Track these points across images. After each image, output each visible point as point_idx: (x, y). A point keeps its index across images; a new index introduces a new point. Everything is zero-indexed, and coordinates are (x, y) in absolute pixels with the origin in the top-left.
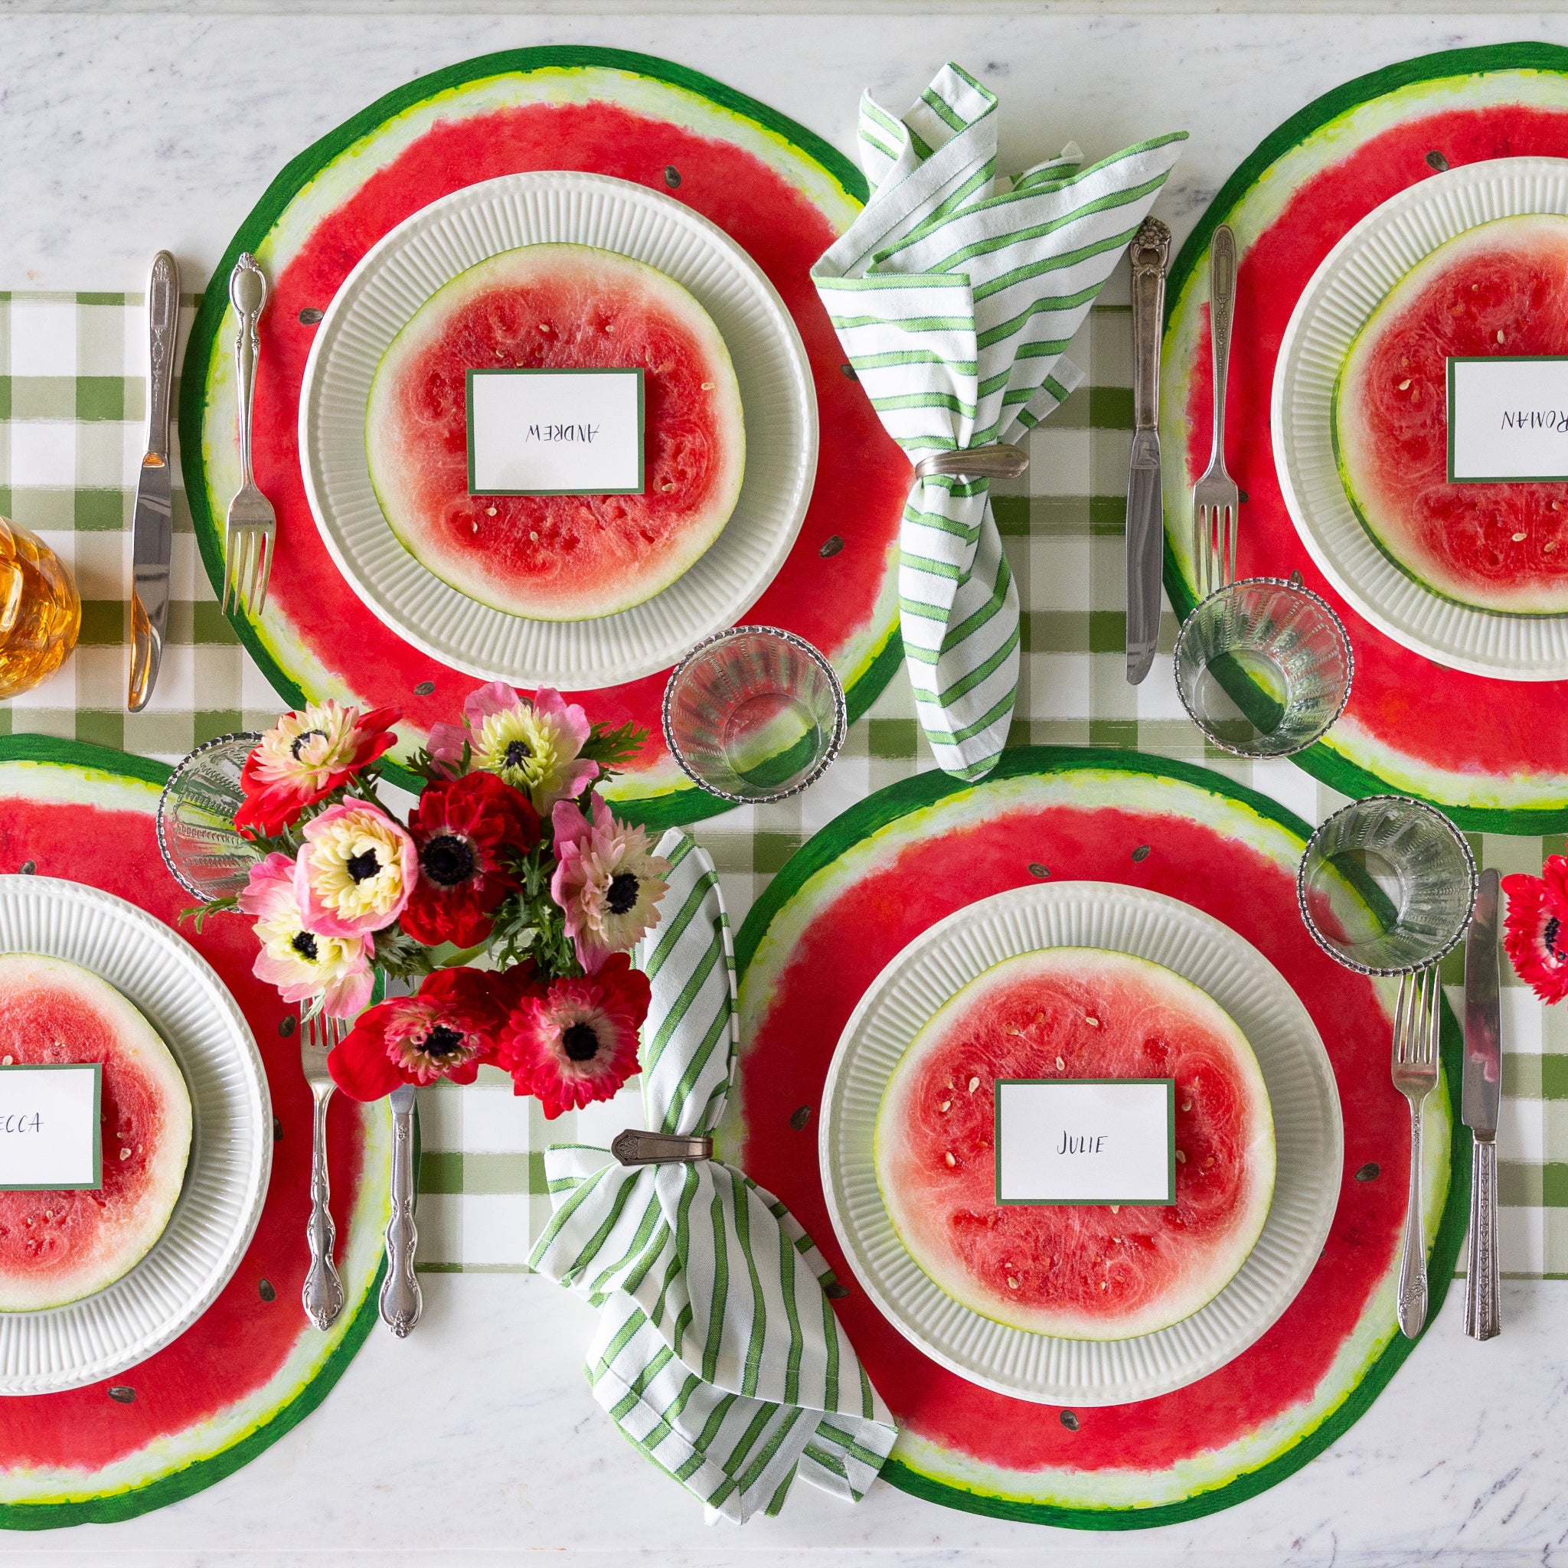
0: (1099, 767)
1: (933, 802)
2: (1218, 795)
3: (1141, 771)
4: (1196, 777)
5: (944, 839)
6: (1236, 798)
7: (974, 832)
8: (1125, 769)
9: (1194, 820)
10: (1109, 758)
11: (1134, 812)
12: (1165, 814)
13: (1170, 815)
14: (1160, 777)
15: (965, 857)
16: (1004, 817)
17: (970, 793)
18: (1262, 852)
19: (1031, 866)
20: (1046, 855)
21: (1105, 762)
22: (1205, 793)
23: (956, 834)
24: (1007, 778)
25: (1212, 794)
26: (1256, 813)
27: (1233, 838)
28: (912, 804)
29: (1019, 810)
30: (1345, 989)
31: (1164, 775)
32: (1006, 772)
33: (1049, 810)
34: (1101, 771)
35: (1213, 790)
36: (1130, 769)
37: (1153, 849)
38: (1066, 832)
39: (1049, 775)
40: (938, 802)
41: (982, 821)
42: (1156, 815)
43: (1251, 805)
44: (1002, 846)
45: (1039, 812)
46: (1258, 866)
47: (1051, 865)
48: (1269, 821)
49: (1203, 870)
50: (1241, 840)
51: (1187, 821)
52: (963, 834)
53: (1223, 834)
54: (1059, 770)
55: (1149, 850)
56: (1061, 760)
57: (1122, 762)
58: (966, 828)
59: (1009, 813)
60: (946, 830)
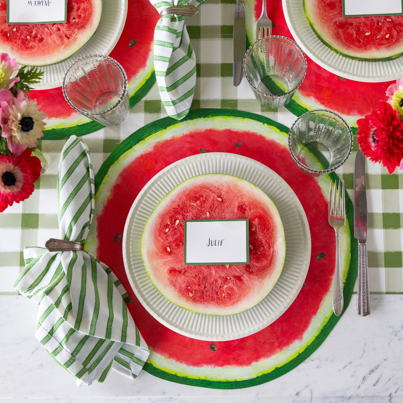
0: (224, 115)
1: (166, 128)
2: (266, 124)
3: (239, 116)
4: (257, 118)
5: (170, 140)
6: (272, 125)
7: (180, 138)
8: (233, 116)
9: (257, 133)
10: (228, 112)
11: (236, 130)
12: (247, 131)
13: (249, 131)
15: (177, 146)
16: (191, 133)
17: (179, 125)
18: (281, 144)
19: (201, 150)
20: (206, 145)
21: (226, 114)
22: (261, 124)
23: (174, 139)
24: (192, 119)
25: (264, 124)
26: (279, 130)
27: (271, 139)
28: (159, 129)
29: (196, 130)
30: (311, 191)
31: (247, 118)
32: (192, 117)
33: (207, 130)
34: (225, 117)
35: (264, 122)
36: (235, 116)
37: (243, 143)
38: (213, 137)
39: (207, 118)
40: (168, 128)
41: (183, 134)
42: (244, 131)
43: (277, 128)
44: (190, 143)
45: (203, 131)
46: (280, 148)
47: (207, 149)
48: (284, 133)
49: (260, 150)
50: (274, 139)
51: (255, 133)
52: (177, 139)
53: (267, 138)
54: (210, 116)
55: (242, 143)
56: (211, 113)
57: (232, 113)
58: (178, 136)
59: (193, 131)
60: (171, 137)
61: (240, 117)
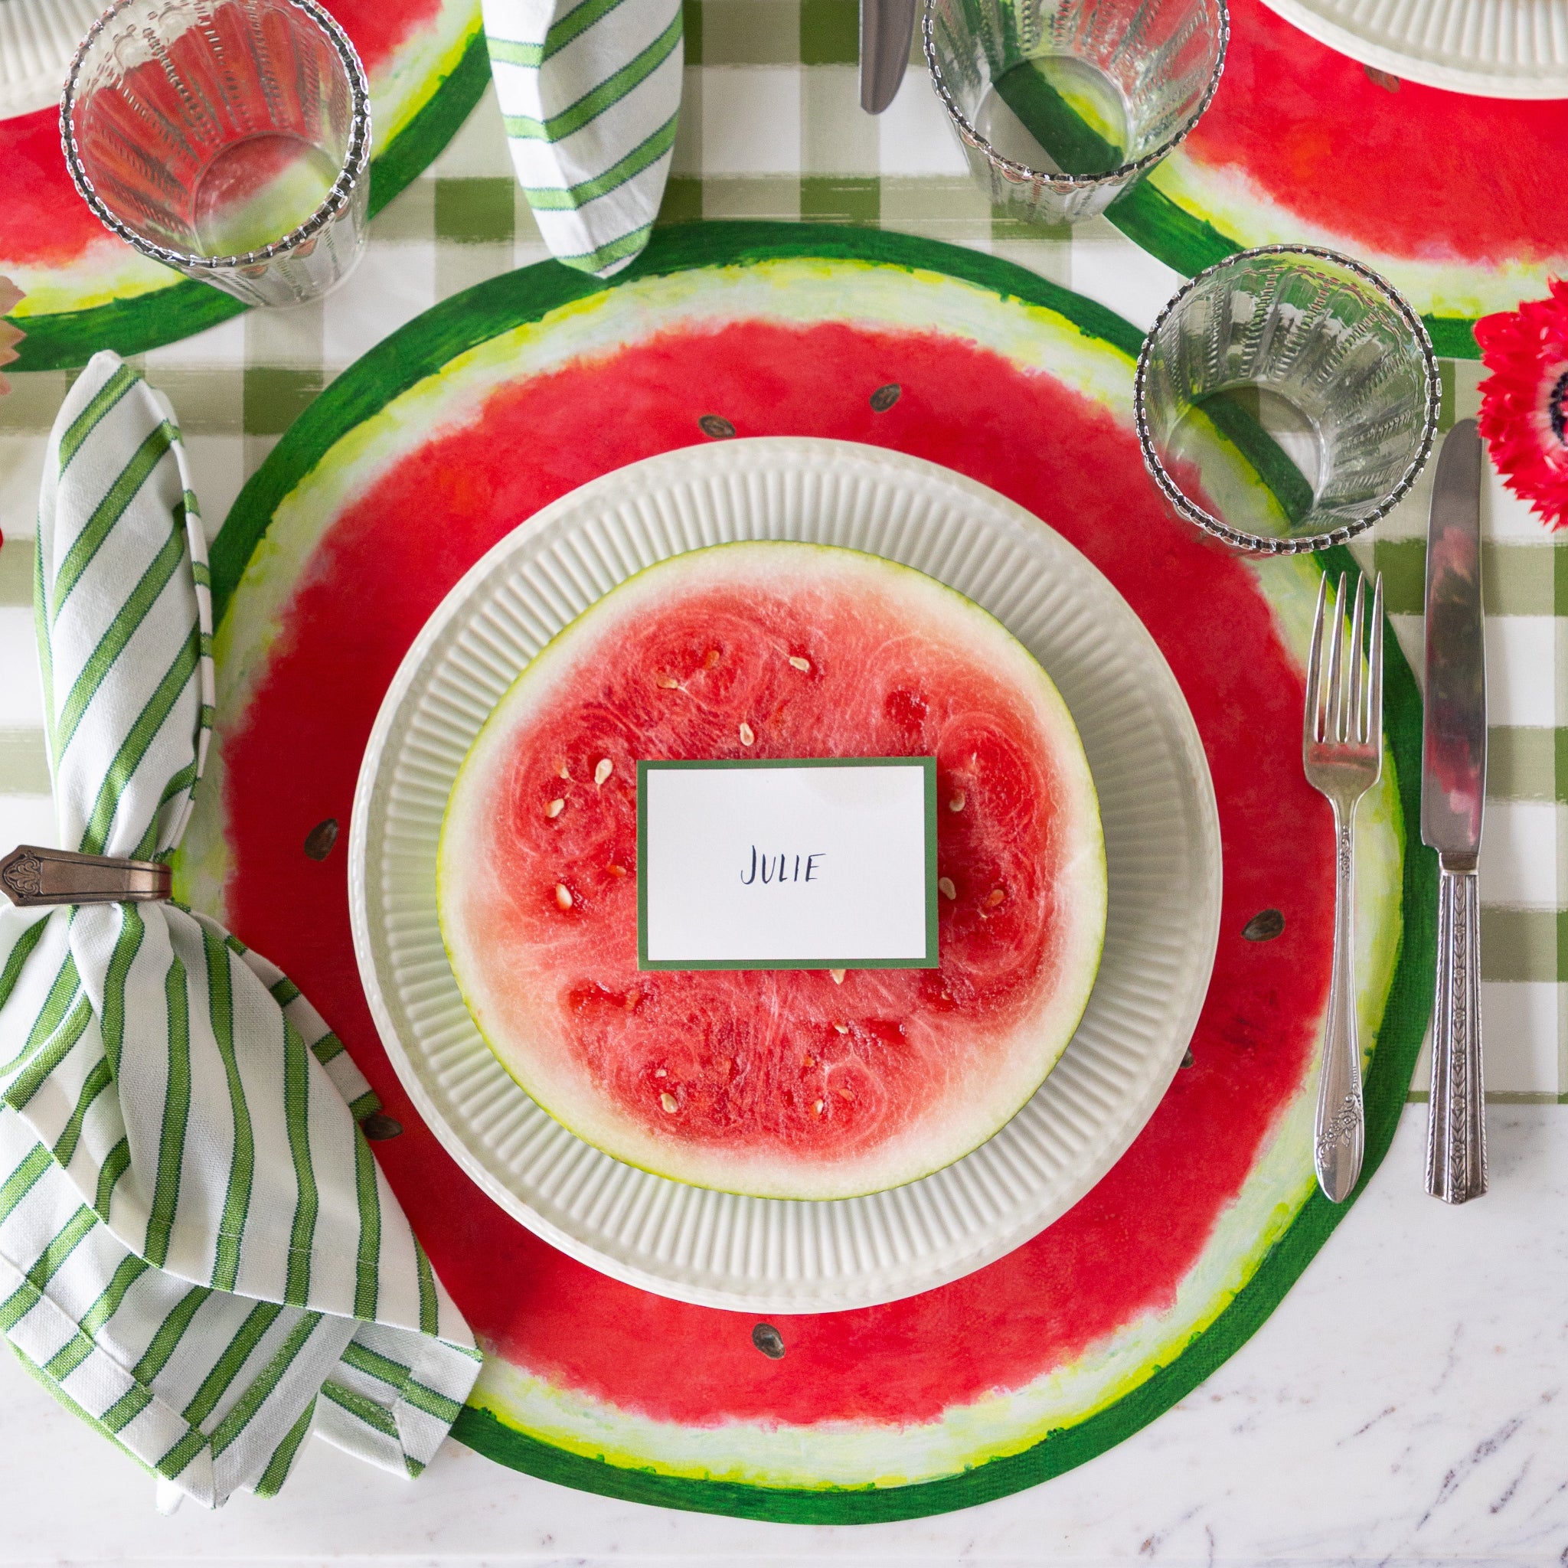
0: (816, 254)
1: (541, 316)
2: (1014, 301)
3: (886, 260)
4: (977, 270)
5: (560, 376)
6: (1043, 304)
7: (609, 363)
8: (859, 257)
9: (974, 342)
10: (833, 240)
11: (872, 328)
12: (926, 332)
13: (933, 334)
14: (918, 272)
15: (594, 406)
16: (659, 338)
17: (602, 300)
18: (1086, 394)
19: (704, 420)
20: (729, 401)
21: (826, 246)
22: (992, 297)
23: (579, 369)
24: (663, 274)
25: (1004, 297)
26: (1076, 330)
27: (1038, 373)
28: (507, 318)
29: (683, 327)
30: (1226, 621)
31: (924, 267)
32: (663, 264)
33: (733, 327)
34: (820, 262)
35: (1006, 291)
36: (868, 258)
37: (907, 390)
38: (762, 362)
39: (733, 270)
40: (551, 316)
41: (623, 346)
42: (911, 334)
43: (1069, 317)
44: (657, 388)
45: (716, 331)
46: (1081, 416)
47: (736, 417)
48: (1099, 342)
49: (988, 424)
50: (1053, 374)
51: (962, 343)
52: (591, 368)
53: (1022, 365)
54: (750, 260)
55: (899, 391)
56: (753, 244)
57: (853, 246)
58: (597, 356)
59: (668, 332)
60: (563, 362)
61: (893, 262)
